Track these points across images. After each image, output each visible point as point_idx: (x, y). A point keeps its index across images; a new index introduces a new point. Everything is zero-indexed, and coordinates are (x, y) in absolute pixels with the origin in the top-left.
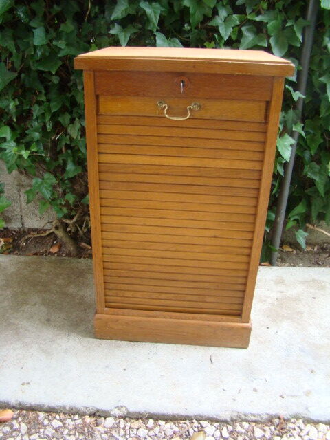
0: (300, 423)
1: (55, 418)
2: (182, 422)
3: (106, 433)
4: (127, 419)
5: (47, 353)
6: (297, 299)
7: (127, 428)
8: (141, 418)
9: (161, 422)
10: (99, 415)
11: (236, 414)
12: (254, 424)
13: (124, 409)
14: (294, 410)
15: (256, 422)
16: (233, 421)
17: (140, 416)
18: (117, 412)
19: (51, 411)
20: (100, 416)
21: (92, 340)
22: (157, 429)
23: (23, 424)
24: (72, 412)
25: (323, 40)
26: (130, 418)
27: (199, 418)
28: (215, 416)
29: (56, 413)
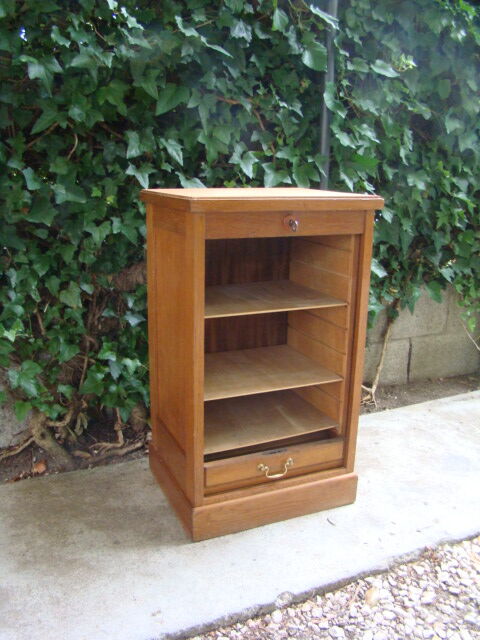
0: (447, 547)
1: (217, 636)
2: (349, 587)
3: (281, 628)
4: (294, 606)
5: (151, 575)
7: (300, 614)
8: (309, 599)
9: (329, 595)
10: (262, 612)
11: (392, 559)
12: (410, 565)
13: (287, 595)
14: (438, 538)
15: (411, 562)
16: (392, 569)
17: (306, 596)
18: (280, 603)
20: (264, 615)
22: (329, 603)
24: (234, 621)
26: (296, 604)
27: (363, 576)
29: (215, 630)
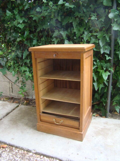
1: (17, 149)
2: (51, 158)
3: (29, 157)
4: (36, 154)
5: (22, 132)
6: (109, 129)
8: (40, 155)
9: (45, 157)
10: (29, 151)
11: (68, 160)
17: (39, 154)
18: (34, 152)
19: (17, 147)
21: (36, 131)
22: (43, 159)
23: (8, 149)
24: (22, 149)
27: (56, 158)
28: (61, 159)
29: (18, 148)
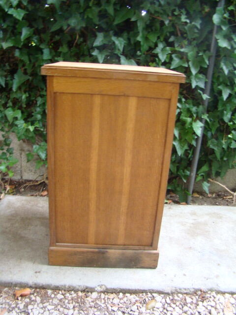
0: (214, 293)
1: (59, 293)
2: (141, 294)
3: (93, 302)
4: (106, 293)
6: (206, 224)
7: (106, 298)
8: (115, 292)
9: (128, 295)
11: (174, 289)
12: (185, 295)
13: (104, 287)
14: (210, 286)
15: (186, 294)
16: (172, 293)
18: (99, 289)
19: (56, 289)
20: (88, 292)
22: (125, 299)
23: (37, 297)
24: (70, 289)
25: (220, 64)
26: (108, 293)
27: (152, 292)
28: (161, 290)
29: (59, 290)
